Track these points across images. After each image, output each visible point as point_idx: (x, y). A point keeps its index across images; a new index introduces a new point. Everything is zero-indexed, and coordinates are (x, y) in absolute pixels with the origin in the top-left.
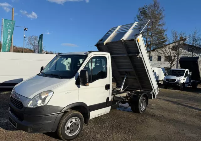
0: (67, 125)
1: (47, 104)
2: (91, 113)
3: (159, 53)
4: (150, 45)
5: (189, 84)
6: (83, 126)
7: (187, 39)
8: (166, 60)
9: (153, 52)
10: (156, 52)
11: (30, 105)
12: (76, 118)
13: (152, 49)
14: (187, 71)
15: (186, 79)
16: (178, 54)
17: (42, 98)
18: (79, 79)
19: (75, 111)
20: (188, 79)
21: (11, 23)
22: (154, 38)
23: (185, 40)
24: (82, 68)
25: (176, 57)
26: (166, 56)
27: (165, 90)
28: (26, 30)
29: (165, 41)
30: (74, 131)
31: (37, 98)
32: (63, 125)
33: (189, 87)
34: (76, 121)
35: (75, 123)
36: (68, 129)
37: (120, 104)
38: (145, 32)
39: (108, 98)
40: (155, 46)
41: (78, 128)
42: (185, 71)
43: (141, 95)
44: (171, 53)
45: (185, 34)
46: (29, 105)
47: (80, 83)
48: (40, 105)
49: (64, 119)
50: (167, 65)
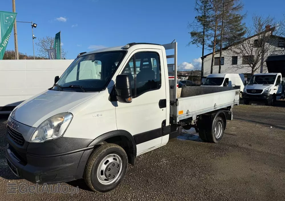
0: (100, 169)
1: (63, 135)
2: (138, 146)
3: (234, 52)
4: (221, 41)
5: (282, 95)
6: (126, 167)
7: (277, 28)
8: (244, 63)
9: (225, 51)
10: (230, 51)
11: (35, 138)
12: (114, 156)
13: (223, 47)
14: (279, 77)
15: (277, 88)
16: (263, 52)
17: (54, 125)
18: (115, 90)
19: (112, 144)
20: (281, 88)
21: (12, 17)
22: (226, 29)
23: (273, 29)
24: (119, 72)
25: (260, 57)
26: (244, 57)
27: (245, 106)
28: (35, 27)
29: (243, 34)
30: (112, 176)
31: (46, 127)
32: (92, 168)
33: (282, 100)
34: (115, 161)
35: (113, 164)
36: (102, 174)
37: (183, 131)
38: (212, 21)
39: (164, 122)
40: (228, 42)
41: (119, 171)
42: (276, 76)
43: (215, 115)
44: (252, 51)
45: (273, 21)
46: (33, 138)
47: (117, 98)
48: (51, 138)
49: (94, 159)
50: (247, 69)
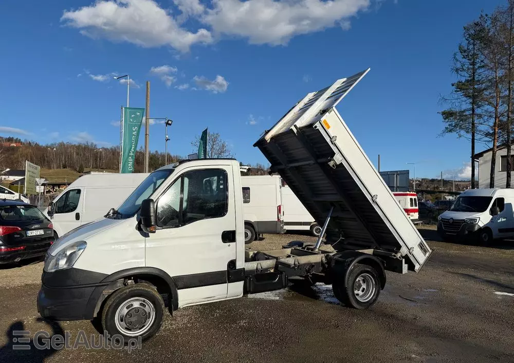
0: (119, 312)
2: (181, 292)
12: (142, 300)
17: (66, 254)
21: (138, 114)
28: (170, 124)
34: (141, 306)
35: (137, 310)
36: (122, 320)
39: (232, 263)
43: (352, 261)
47: (142, 226)
48: (62, 268)
